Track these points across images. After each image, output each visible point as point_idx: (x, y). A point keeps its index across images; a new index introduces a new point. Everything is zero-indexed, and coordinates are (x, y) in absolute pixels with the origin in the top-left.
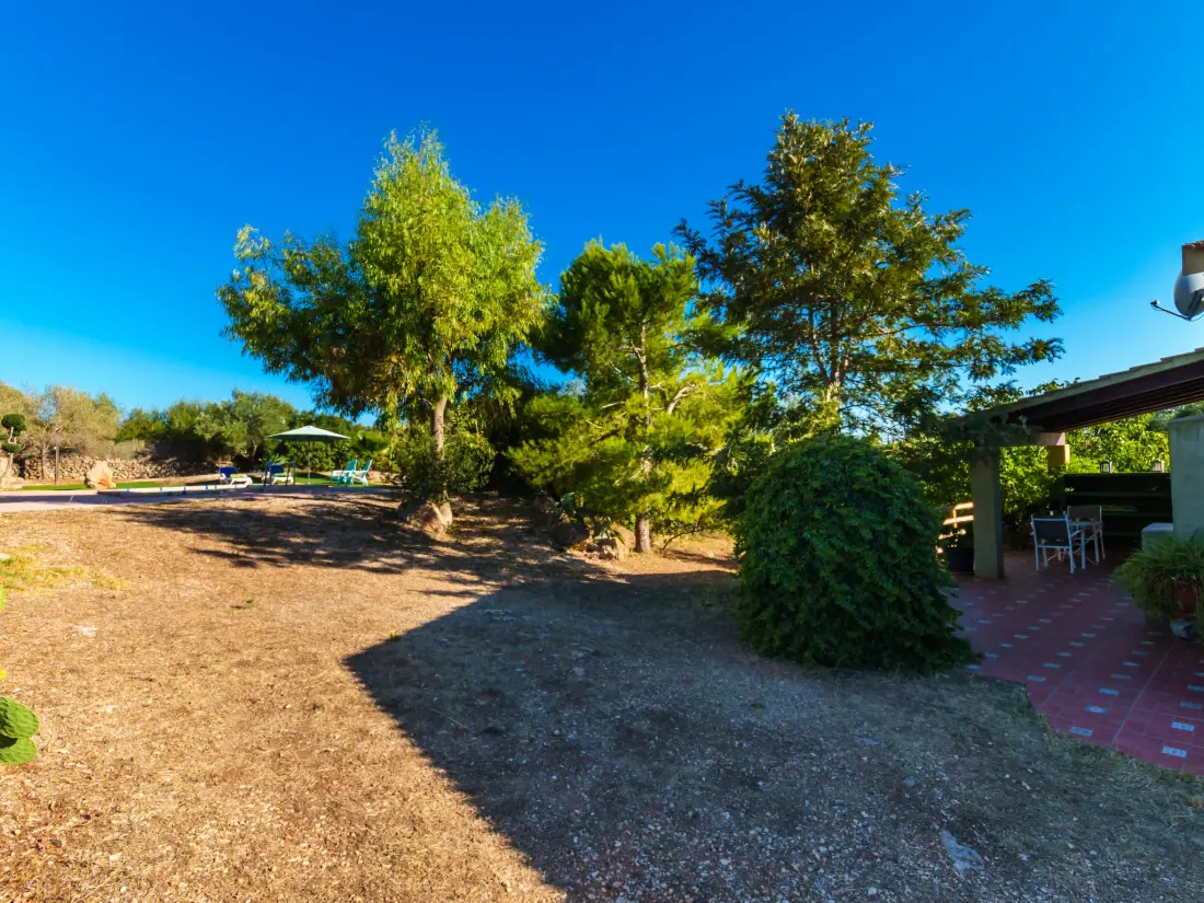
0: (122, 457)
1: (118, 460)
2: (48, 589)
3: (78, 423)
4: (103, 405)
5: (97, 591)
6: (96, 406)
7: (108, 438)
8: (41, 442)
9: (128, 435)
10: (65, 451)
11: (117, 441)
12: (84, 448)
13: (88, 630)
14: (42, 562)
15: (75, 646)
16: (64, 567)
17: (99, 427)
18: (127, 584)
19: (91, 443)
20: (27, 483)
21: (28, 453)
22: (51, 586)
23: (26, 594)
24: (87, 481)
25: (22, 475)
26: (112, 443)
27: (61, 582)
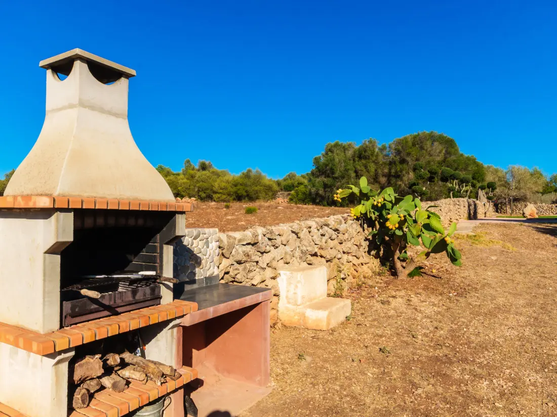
0: (546, 202)
1: (544, 204)
2: (486, 246)
3: (522, 185)
4: (536, 175)
5: (502, 249)
6: (532, 175)
7: (538, 192)
8: (505, 195)
9: (549, 190)
10: (516, 200)
11: (543, 194)
12: (526, 198)
13: (494, 258)
14: (487, 238)
15: (488, 261)
16: (493, 240)
17: (533, 186)
18: (515, 249)
19: (529, 194)
20: (500, 215)
21: (499, 201)
22: (487, 245)
23: (478, 246)
24: (524, 214)
25: (497, 212)
26: (540, 195)
27: (491, 244)
